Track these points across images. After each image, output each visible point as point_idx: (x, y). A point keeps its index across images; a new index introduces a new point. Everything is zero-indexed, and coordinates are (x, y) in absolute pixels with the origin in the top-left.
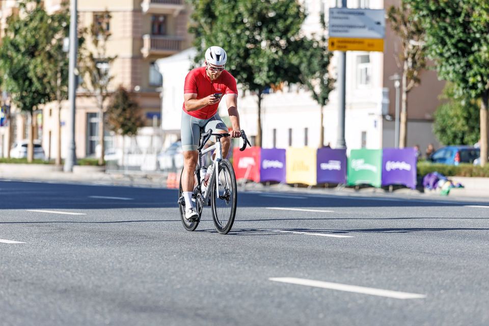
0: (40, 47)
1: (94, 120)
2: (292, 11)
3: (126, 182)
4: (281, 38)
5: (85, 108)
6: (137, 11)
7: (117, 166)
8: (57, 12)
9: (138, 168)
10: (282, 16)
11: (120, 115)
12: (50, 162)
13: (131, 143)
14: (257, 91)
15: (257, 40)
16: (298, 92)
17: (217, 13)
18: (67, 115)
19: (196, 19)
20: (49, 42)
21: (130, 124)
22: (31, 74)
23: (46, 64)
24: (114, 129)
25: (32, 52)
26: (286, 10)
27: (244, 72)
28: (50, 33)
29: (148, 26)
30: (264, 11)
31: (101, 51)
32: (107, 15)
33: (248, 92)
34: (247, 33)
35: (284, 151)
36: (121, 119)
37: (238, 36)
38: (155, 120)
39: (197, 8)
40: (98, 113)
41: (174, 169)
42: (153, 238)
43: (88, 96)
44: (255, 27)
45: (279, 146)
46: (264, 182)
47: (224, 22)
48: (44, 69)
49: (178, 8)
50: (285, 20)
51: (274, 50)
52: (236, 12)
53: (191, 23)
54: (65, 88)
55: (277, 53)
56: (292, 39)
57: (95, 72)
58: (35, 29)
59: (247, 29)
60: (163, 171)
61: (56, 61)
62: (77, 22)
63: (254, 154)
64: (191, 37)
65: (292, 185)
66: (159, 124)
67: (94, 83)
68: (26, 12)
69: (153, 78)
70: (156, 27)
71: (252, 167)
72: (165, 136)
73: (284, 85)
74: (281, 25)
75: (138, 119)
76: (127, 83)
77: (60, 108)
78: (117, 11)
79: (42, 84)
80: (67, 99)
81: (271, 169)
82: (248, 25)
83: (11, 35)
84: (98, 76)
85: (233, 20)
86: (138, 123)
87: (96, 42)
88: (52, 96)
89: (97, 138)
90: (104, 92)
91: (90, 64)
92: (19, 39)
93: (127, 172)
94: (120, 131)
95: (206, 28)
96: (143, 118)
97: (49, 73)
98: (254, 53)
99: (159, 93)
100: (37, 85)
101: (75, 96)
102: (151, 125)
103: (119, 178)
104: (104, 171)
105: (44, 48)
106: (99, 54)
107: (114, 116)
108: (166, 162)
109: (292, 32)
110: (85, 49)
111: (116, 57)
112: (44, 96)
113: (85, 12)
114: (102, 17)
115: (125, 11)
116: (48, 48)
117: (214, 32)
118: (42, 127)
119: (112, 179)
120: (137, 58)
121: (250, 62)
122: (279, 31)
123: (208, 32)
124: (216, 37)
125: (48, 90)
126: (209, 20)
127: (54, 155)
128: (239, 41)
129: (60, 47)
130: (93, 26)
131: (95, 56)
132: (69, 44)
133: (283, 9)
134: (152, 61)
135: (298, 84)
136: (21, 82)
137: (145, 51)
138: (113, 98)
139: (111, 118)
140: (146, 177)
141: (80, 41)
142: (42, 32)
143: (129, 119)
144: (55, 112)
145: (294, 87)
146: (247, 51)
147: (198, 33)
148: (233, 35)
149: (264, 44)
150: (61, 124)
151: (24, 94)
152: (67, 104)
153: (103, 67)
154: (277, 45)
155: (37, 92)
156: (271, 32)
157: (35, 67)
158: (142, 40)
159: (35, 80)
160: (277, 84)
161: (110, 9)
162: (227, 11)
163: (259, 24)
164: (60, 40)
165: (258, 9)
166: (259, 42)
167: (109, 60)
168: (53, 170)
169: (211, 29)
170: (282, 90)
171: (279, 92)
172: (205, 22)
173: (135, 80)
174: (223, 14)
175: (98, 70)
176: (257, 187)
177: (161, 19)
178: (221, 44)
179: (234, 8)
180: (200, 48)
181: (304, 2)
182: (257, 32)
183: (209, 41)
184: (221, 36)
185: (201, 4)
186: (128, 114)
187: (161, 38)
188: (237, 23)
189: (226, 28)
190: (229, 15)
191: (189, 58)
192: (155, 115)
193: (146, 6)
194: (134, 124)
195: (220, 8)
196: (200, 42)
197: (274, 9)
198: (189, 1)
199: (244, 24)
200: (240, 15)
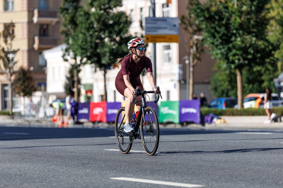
1: (6, 88)
2: (123, 19)
3: (26, 124)
4: (117, 36)
5: (1, 81)
6: (30, 22)
7: (20, 114)
10: (117, 23)
11: (22, 85)
14: (103, 68)
15: (102, 38)
17: (78, 22)
19: (65, 26)
21: (28, 90)
24: (19, 93)
26: (119, 19)
27: (96, 57)
29: (37, 31)
30: (106, 20)
31: (9, 46)
32: (12, 25)
33: (98, 69)
34: (96, 33)
35: (120, 103)
36: (23, 87)
37: (91, 35)
38: (43, 87)
39: (66, 19)
40: (8, 84)
43: (2, 74)
44: (101, 30)
45: (118, 100)
46: (108, 122)
47: (82, 28)
49: (55, 20)
50: (119, 25)
51: (112, 43)
52: (89, 21)
53: (62, 28)
55: (114, 45)
56: (123, 36)
57: (6, 59)
59: (96, 31)
60: (48, 117)
63: (102, 105)
64: (63, 37)
66: (45, 89)
67: (6, 66)
69: (41, 62)
70: (42, 32)
71: (101, 113)
72: (49, 97)
74: (116, 28)
75: (33, 87)
76: (25, 65)
78: (19, 23)
81: (113, 115)
82: (96, 29)
84: (8, 61)
85: (87, 26)
86: (32, 90)
87: (6, 42)
89: (9, 99)
90: (12, 71)
93: (26, 118)
94: (22, 94)
95: (72, 31)
96: (36, 85)
98: (101, 45)
99: (45, 71)
102: (40, 90)
103: (22, 122)
104: (13, 118)
106: (8, 48)
107: (18, 85)
108: (50, 112)
109: (124, 31)
111: (18, 50)
114: (9, 26)
115: (23, 23)
117: (76, 33)
119: (18, 123)
120: (30, 50)
121: (98, 50)
122: (115, 32)
123: (73, 34)
124: (78, 36)
126: (74, 27)
128: (92, 39)
130: (4, 32)
131: (6, 50)
133: (117, 19)
134: (40, 51)
137: (36, 46)
138: (17, 74)
139: (16, 87)
140: (38, 121)
143: (27, 87)
146: (97, 44)
147: (67, 35)
148: (88, 35)
149: (106, 40)
153: (11, 56)
154: (114, 40)
156: (110, 33)
158: (34, 40)
161: (14, 21)
162: (84, 21)
163: (103, 28)
165: (102, 19)
166: (104, 39)
167: (14, 52)
169: (75, 32)
171: (116, 69)
172: (71, 28)
173: (30, 63)
174: (81, 23)
175: (8, 58)
176: (104, 125)
177: (45, 27)
178: (80, 41)
179: (88, 19)
180: (68, 44)
181: (130, 15)
182: (102, 33)
183: (73, 39)
184: (81, 36)
185: (68, 17)
186: (26, 84)
187: (44, 38)
188: (90, 28)
189: (83, 31)
190: (85, 23)
191: (62, 50)
192: (42, 84)
193: (35, 19)
194: (30, 90)
195: (80, 19)
196: (68, 40)
197: (112, 19)
198: (61, 16)
199: (94, 28)
200: (92, 23)
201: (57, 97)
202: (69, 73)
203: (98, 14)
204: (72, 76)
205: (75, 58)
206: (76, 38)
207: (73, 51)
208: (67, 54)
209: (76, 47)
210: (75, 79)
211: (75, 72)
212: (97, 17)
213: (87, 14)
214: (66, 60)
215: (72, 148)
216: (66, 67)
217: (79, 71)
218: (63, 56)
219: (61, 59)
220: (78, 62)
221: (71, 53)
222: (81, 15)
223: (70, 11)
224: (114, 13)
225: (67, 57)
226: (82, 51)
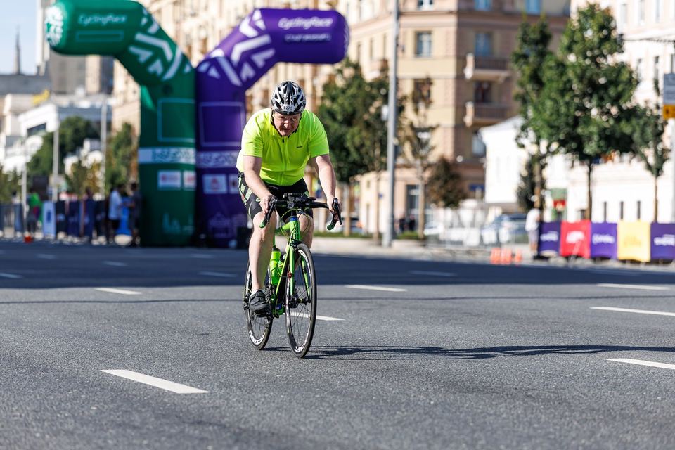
0: (358, 115)
1: (414, 192)
2: (625, 77)
3: (448, 257)
4: (612, 105)
5: (404, 179)
6: (460, 77)
7: (437, 240)
8: (376, 79)
9: (460, 243)
10: (613, 82)
11: (441, 187)
12: (368, 236)
13: (453, 217)
14: (587, 162)
15: (587, 108)
16: (630, 162)
17: (544, 79)
18: (385, 187)
19: (522, 85)
20: (367, 110)
21: (451, 197)
22: (348, 144)
23: (364, 134)
24: (436, 202)
25: (349, 120)
26: (617, 76)
27: (574, 142)
28: (368, 101)
29: (471, 94)
30: (595, 78)
31: (422, 119)
32: (428, 82)
33: (577, 163)
34: (577, 100)
35: (615, 225)
36: (443, 192)
37: (567, 104)
38: (478, 192)
39: (523, 74)
40: (418, 186)
41: (498, 244)
42: (478, 316)
43: (408, 166)
44: (584, 95)
45: (611, 219)
46: (594, 258)
47: (551, 89)
48: (362, 138)
49: (503, 74)
50: (617, 86)
51: (604, 118)
52: (564, 79)
53: (517, 90)
54: (383, 159)
55: (608, 121)
56: (624, 107)
57: (415, 142)
58: (354, 96)
59: (577, 96)
60: (486, 245)
61: (375, 131)
62: (397, 89)
63: (583, 227)
64: (517, 105)
65: (624, 261)
66: (483, 196)
67: (415, 153)
68: (344, 78)
69: (476, 148)
70: (480, 96)
71: (582, 242)
72: (488, 209)
73: (616, 156)
74: (612, 92)
75: (461, 191)
76: (449, 153)
77: (379, 180)
78: (439, 78)
79: (360, 154)
80: (386, 169)
81: (602, 245)
82: (577, 93)
83: (328, 103)
84: (419, 146)
85: (561, 86)
86: (460, 196)
87: (416, 110)
88: (370, 167)
89: (418, 212)
90: (425, 163)
91: (409, 132)
92: (336, 107)
93: (449, 247)
94: (442, 203)
95: (533, 96)
96: (466, 189)
97: (368, 143)
98: (584, 122)
99: (482, 164)
100: (354, 156)
101: (395, 167)
102: (474, 198)
103: (440, 254)
104: (424, 246)
105: (361, 117)
106: (420, 123)
107: (436, 187)
108: (490, 237)
109: (626, 97)
110: (406, 118)
111: (438, 126)
112: (362, 167)
113: (404, 79)
114: (423, 84)
115: (446, 79)
116: (366, 117)
117: (541, 99)
118: (358, 200)
119: (433, 254)
120: (459, 127)
121: (580, 130)
122: (610, 97)
123: (535, 99)
124: (543, 104)
125: (366, 161)
126: (536, 87)
127: (372, 229)
128: (568, 110)
129: (378, 115)
130: (414, 93)
131: (416, 125)
132: (388, 112)
133: (614, 75)
134: (476, 128)
135: (630, 153)
136: (337, 152)
137: (469, 120)
138: (434, 169)
139: (432, 190)
140: (469, 252)
141: (400, 109)
142: (360, 100)
143: (450, 192)
144: (373, 184)
145: (626, 157)
146: (576, 119)
147: (524, 99)
148: (561, 102)
149: (594, 112)
150: (380, 196)
151: (342, 165)
152: (386, 175)
153: (424, 136)
154: (608, 113)
155: (354, 163)
156: (601, 99)
157: (353, 136)
158: (464, 109)
159: (352, 150)
160: (607, 154)
161: (432, 74)
162: (555, 77)
163: (589, 91)
164: (379, 109)
165: (588, 74)
166: (589, 110)
167: (430, 129)
168: (371, 245)
169: (538, 96)
170: (613, 160)
171: (610, 163)
172: (533, 89)
173: (458, 149)
174: (551, 80)
175: (419, 140)
176: (586, 263)
177: (485, 86)
178: (548, 112)
179: (562, 74)
180: (526, 117)
181: (637, 68)
182: (586, 99)
183: (536, 109)
184: (549, 103)
185: (527, 70)
186: (449, 186)
187: (485, 106)
188: (566, 89)
189: (554, 95)
190: (557, 81)
191: (515, 127)
192: (478, 187)
193: (469, 72)
194: (456, 197)
195: (548, 74)
196: (527, 110)
197: (605, 75)
198: (515, 67)
199: (574, 91)
200: (569, 81)
201: (503, 210)
202: (526, 169)
203: (580, 65)
204: (531, 175)
205: (538, 143)
206: (540, 107)
207: (536, 131)
208: (523, 135)
209: (540, 123)
210: (537, 179)
211: (537, 167)
212: (579, 71)
213: (562, 66)
214: (522, 146)
216: (520, 159)
217: (543, 167)
218: (518, 138)
219: (514, 144)
220: (543, 150)
221: (532, 134)
222: (550, 68)
223: (531, 59)
224: (608, 65)
225: (524, 141)
226: (550, 131)
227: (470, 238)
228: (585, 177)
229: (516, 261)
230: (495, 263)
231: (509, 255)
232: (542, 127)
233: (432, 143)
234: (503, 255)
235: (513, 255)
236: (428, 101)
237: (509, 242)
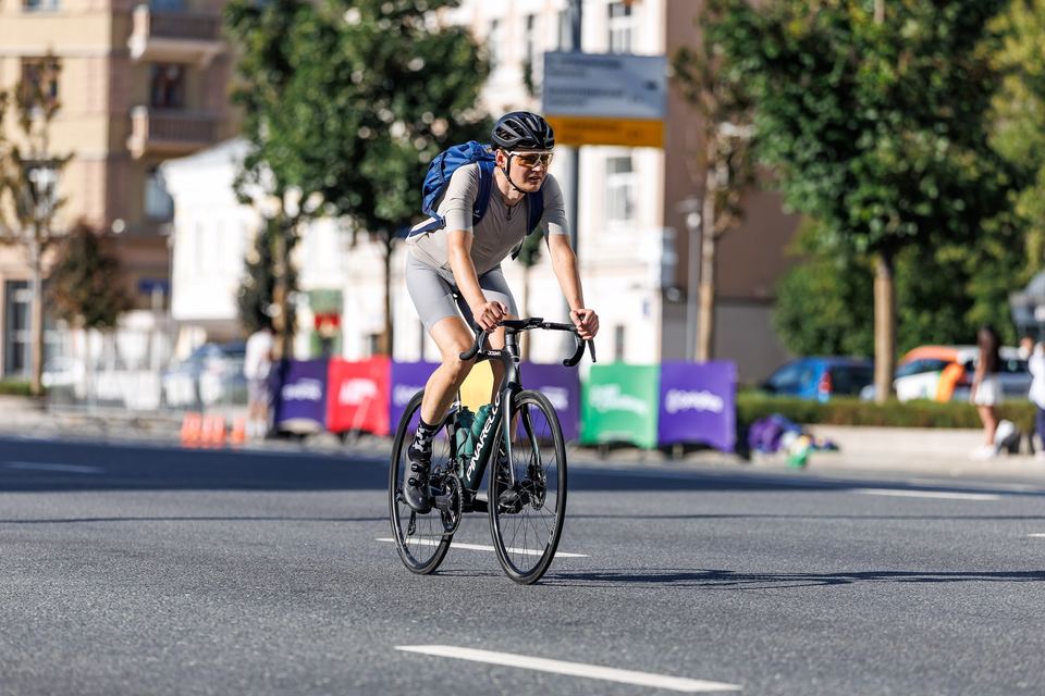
1: (23, 296)
2: (461, 57)
3: (92, 432)
4: (436, 116)
5: (2, 270)
6: (118, 54)
7: (69, 396)
9: (118, 403)
10: (437, 68)
11: (79, 285)
13: (104, 347)
14: (384, 234)
15: (383, 122)
17: (294, 60)
19: (247, 72)
21: (101, 306)
24: (68, 317)
26: (447, 55)
27: (356, 192)
29: (143, 90)
30: (399, 59)
31: (39, 142)
32: (52, 63)
33: (364, 236)
34: (362, 105)
36: (83, 295)
37: (341, 112)
38: (157, 297)
39: (250, 47)
40: (31, 281)
41: (198, 406)
43: (8, 242)
44: (376, 94)
45: (432, 355)
47: (308, 82)
49: (210, 49)
50: (445, 75)
51: (420, 143)
52: (336, 60)
53: (236, 82)
55: (426, 148)
56: (460, 119)
57: (24, 190)
59: (360, 96)
60: (172, 409)
63: (376, 371)
64: (238, 113)
66: (166, 306)
67: (22, 213)
69: (154, 204)
70: (161, 93)
71: (372, 402)
72: (178, 333)
74: (435, 88)
75: (120, 294)
76: (95, 213)
78: (75, 56)
82: (362, 90)
84: (32, 198)
85: (329, 75)
86: (119, 303)
87: (26, 124)
89: (30, 336)
90: (44, 233)
91: (13, 172)
93: (94, 411)
94: (80, 319)
95: (271, 94)
96: (132, 290)
98: (376, 150)
99: (166, 237)
102: (148, 307)
103: (74, 426)
104: (43, 409)
106: (33, 150)
107: (67, 286)
108: (180, 390)
109: (463, 99)
110: (3, 139)
111: (71, 156)
113: (2, 57)
114: (40, 67)
115: (91, 57)
117: (287, 101)
119: (60, 427)
120: (117, 157)
121: (367, 168)
122: (431, 100)
123: (275, 103)
124: (291, 113)
126: (277, 77)
128: (344, 125)
130: (20, 88)
131: (25, 154)
133: (441, 52)
134: (152, 164)
137: (137, 144)
138: (64, 246)
139: (59, 292)
140: (135, 423)
143: (100, 295)
146: (360, 145)
147: (251, 103)
148: (329, 108)
149: (398, 130)
153: (42, 178)
154: (427, 132)
156: (413, 103)
158: (129, 120)
161: (59, 48)
162: (316, 56)
163: (388, 85)
165: (385, 51)
166: (386, 126)
167: (56, 164)
169: (281, 96)
172: (270, 81)
173: (113, 208)
174: (307, 63)
175: (32, 186)
176: (379, 447)
177: (172, 74)
178: (302, 130)
179: (332, 49)
180: (255, 139)
181: (488, 39)
182: (382, 102)
183: (276, 122)
184: (303, 111)
185: (258, 39)
186: (97, 283)
187: (170, 116)
188: (338, 82)
189: (313, 93)
190: (321, 64)
191: (233, 160)
192: (157, 285)
193: (138, 45)
194: (110, 305)
195: (301, 50)
196: (256, 125)
197: (421, 52)
198: (234, 34)
199: (354, 85)
200: (346, 65)
201: (209, 333)
202: (256, 247)
203: (368, 32)
204: (267, 260)
205: (280, 194)
206: (285, 119)
207: (276, 169)
208: (249, 176)
209: (284, 152)
210: (279, 270)
211: (278, 245)
212: (366, 45)
213: (330, 34)
214: (247, 200)
215: (259, 531)
216: (244, 227)
217: (292, 243)
218: (237, 184)
219: (230, 197)
220: (292, 208)
221: (267, 176)
222: (306, 36)
223: (266, 18)
224: (427, 32)
225: (252, 190)
226: (307, 169)
227: (140, 393)
228: (379, 266)
229: (234, 442)
230: (192, 446)
231: (219, 429)
232: (289, 161)
233: (59, 192)
234: (206, 428)
235: (228, 430)
236: (52, 105)
237: (219, 402)
